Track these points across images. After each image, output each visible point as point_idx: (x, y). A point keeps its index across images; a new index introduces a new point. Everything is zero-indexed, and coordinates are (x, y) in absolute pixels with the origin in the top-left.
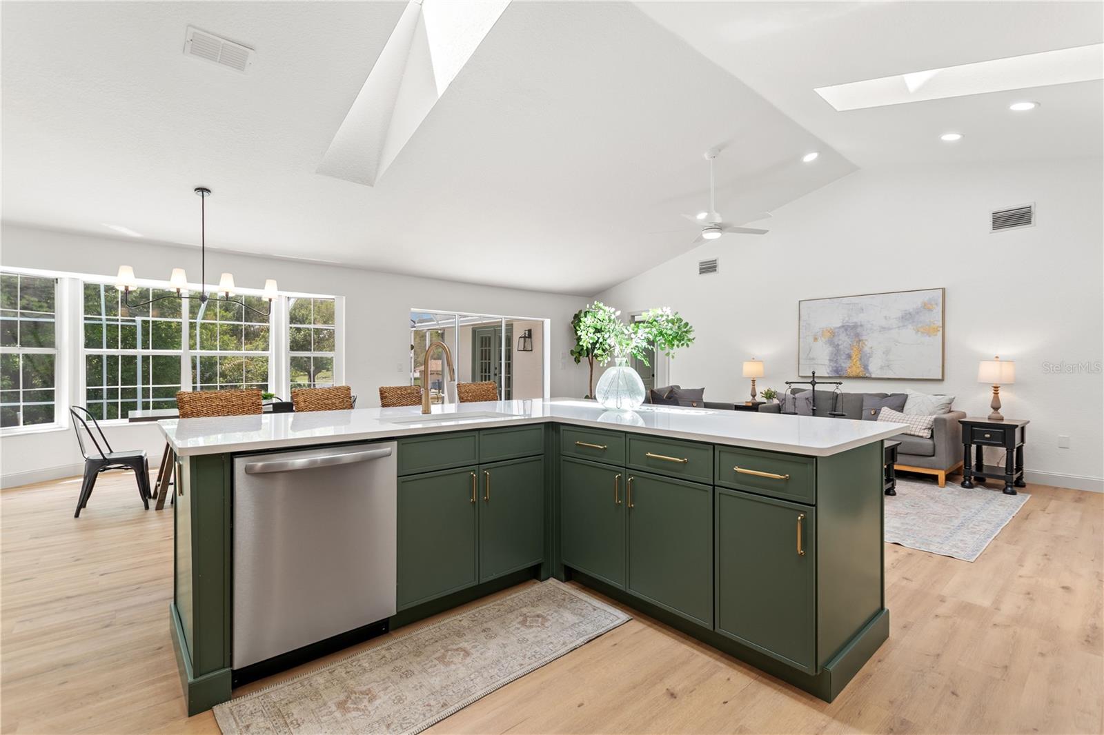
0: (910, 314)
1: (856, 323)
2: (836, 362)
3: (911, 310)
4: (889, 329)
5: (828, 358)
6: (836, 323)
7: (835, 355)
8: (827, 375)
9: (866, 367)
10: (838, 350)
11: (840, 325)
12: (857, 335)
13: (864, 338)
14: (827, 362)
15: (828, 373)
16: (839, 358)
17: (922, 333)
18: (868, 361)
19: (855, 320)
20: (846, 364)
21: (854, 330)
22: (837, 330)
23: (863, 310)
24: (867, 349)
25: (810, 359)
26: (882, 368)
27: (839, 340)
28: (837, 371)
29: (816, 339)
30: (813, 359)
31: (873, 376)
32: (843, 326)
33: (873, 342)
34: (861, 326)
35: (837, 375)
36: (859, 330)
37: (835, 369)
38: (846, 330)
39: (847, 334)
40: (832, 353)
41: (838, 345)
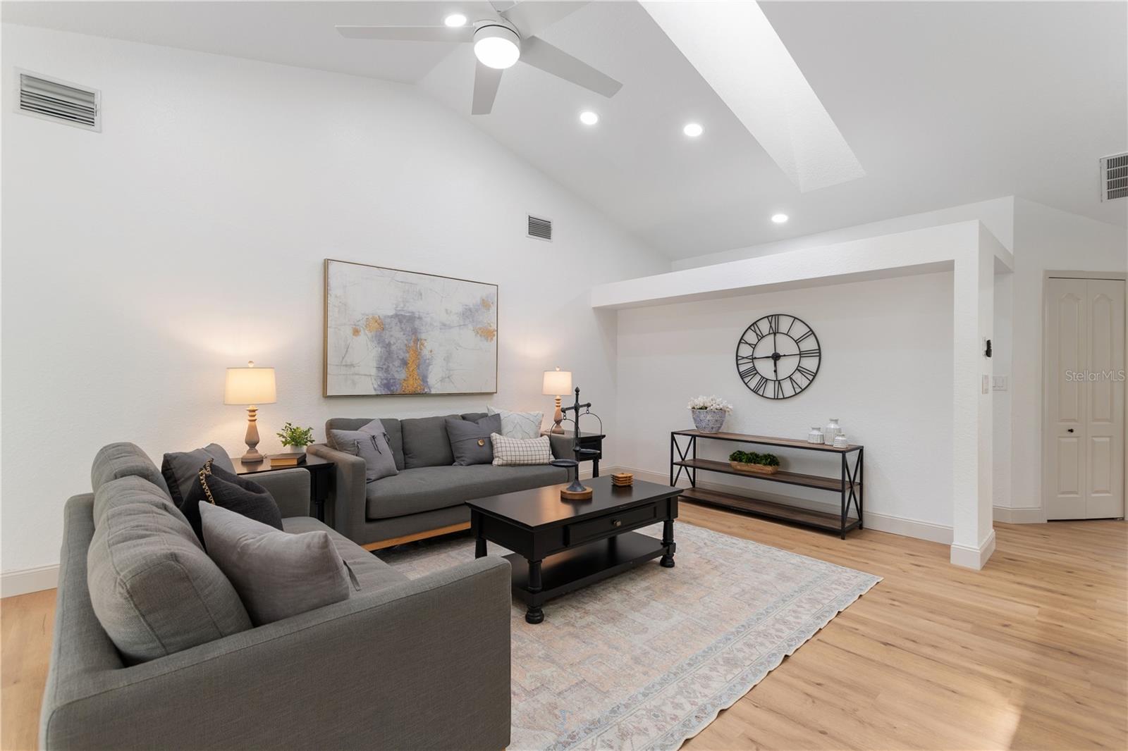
0: (470, 310)
1: (412, 312)
2: (387, 371)
3: (471, 306)
4: (450, 327)
5: (375, 365)
6: (387, 310)
7: (386, 360)
8: (373, 393)
9: (424, 379)
10: (390, 353)
11: (392, 313)
12: (415, 332)
13: (423, 336)
14: (373, 372)
15: (375, 390)
16: (391, 365)
17: (481, 336)
18: (427, 370)
19: (411, 309)
20: (401, 375)
21: (409, 322)
22: (388, 320)
23: (421, 295)
24: (426, 352)
25: (346, 366)
26: (442, 380)
27: (392, 336)
28: (387, 385)
29: (356, 332)
30: (352, 365)
31: (433, 392)
32: (396, 315)
33: (433, 344)
34: (420, 318)
35: (389, 393)
36: (417, 323)
37: (385, 381)
38: (401, 322)
39: (401, 328)
40: (381, 357)
41: (389, 345)
